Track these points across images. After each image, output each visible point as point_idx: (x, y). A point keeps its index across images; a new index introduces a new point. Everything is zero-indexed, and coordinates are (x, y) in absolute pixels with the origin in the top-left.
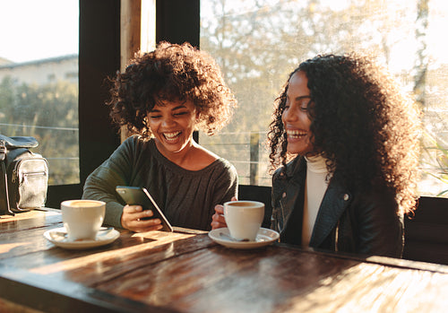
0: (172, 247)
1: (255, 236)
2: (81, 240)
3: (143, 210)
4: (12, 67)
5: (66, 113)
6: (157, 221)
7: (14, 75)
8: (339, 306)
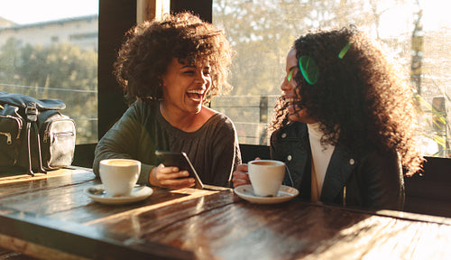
0: (202, 202)
1: (277, 193)
2: (119, 196)
3: (180, 171)
4: (16, 29)
5: (70, 74)
6: (192, 180)
7: (18, 36)
8: (364, 254)
